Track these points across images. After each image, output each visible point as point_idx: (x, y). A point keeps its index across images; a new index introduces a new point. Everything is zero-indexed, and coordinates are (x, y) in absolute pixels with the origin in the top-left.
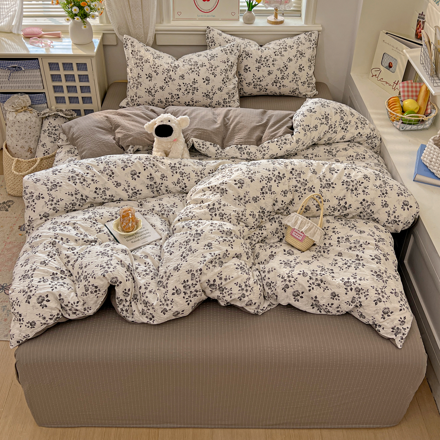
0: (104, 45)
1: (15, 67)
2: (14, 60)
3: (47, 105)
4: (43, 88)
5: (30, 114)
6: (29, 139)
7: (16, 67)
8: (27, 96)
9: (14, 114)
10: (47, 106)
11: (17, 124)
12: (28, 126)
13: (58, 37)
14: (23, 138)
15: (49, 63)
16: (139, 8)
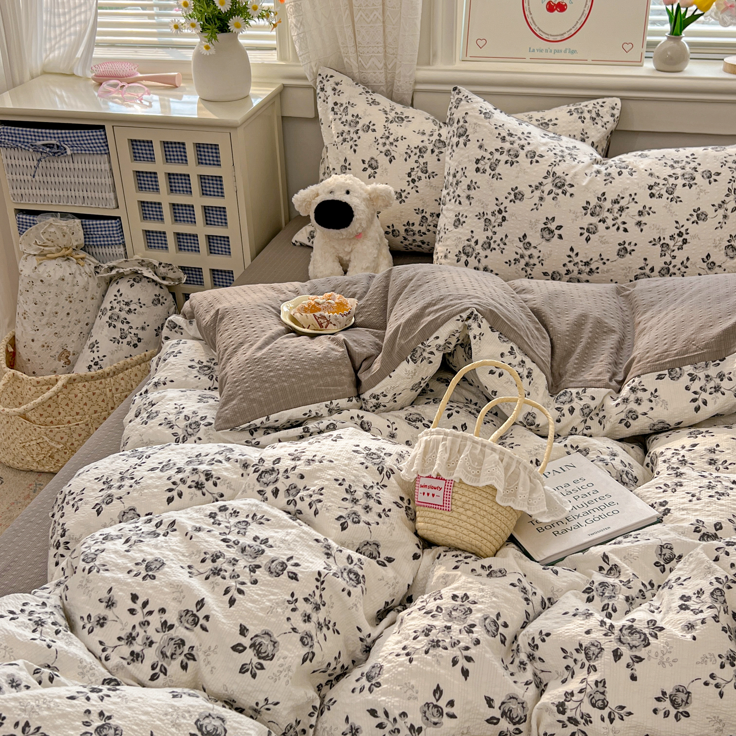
1: (50, 146)
2: (50, 129)
3: (125, 250)
4: (114, 206)
5: (74, 266)
6: (64, 327)
7: (53, 145)
8: (78, 221)
9: (34, 261)
11: (38, 287)
12: (66, 295)
13: (171, 84)
14: (49, 324)
15: (132, 141)
16: (375, 12)
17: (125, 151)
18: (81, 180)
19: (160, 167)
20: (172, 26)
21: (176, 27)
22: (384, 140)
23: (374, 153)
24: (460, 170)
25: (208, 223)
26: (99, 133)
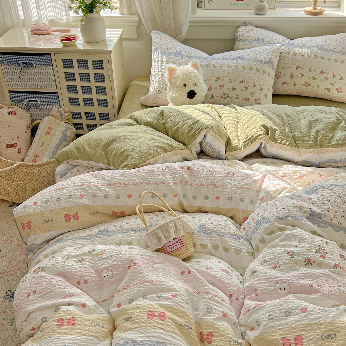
2: (25, 56)
4: (55, 88)
7: (27, 62)
15: (63, 59)
17: (60, 64)
18: (40, 77)
19: (76, 71)
25: (97, 93)
26: (48, 57)
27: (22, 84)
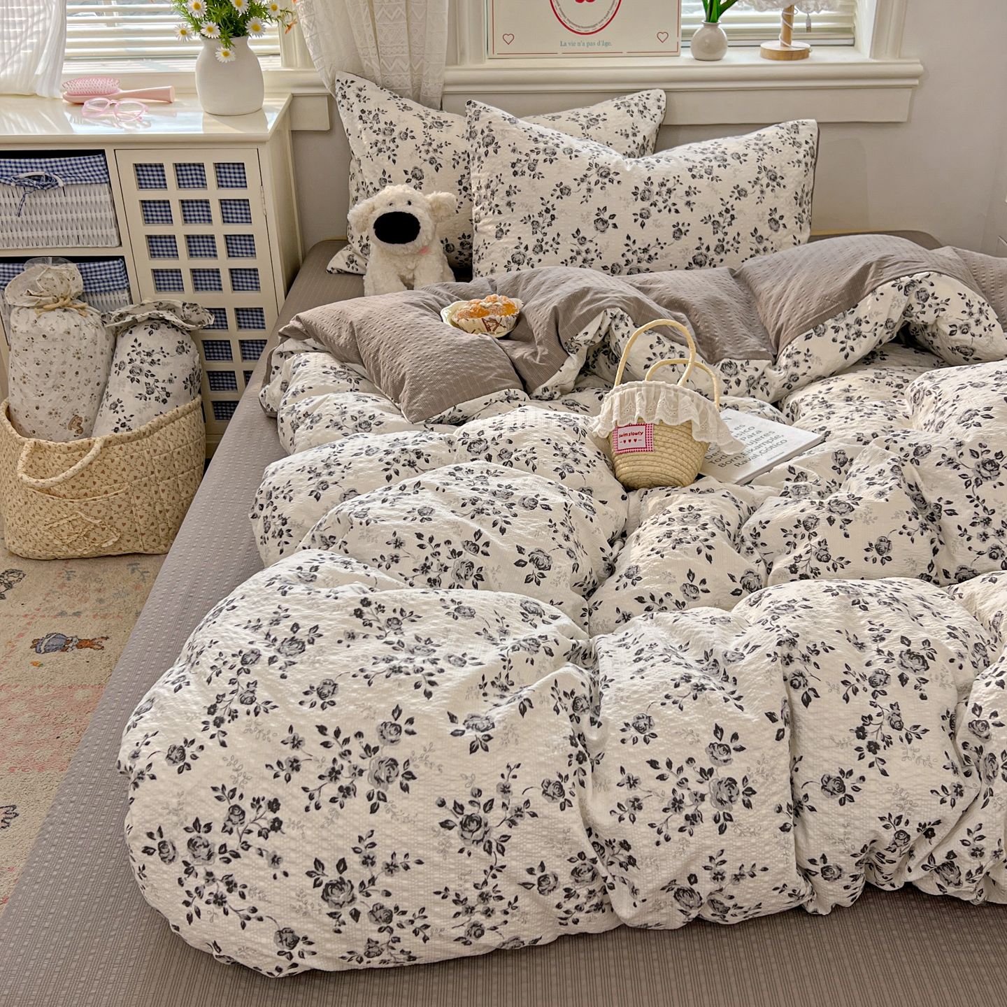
0: (294, 133)
1: (38, 178)
2: (35, 158)
3: (130, 295)
4: (117, 243)
5: (78, 317)
6: (73, 389)
7: (40, 176)
8: (73, 266)
9: (33, 314)
10: (131, 299)
11: (40, 343)
12: (73, 351)
13: (164, 100)
14: (55, 387)
15: (136, 165)
16: (399, 9)
17: (130, 177)
18: (74, 216)
19: (174, 194)
20: (179, 32)
21: (184, 33)
22: (426, 147)
23: (418, 162)
24: (494, 178)
25: (230, 255)
26: (97, 159)
27: (25, 236)
